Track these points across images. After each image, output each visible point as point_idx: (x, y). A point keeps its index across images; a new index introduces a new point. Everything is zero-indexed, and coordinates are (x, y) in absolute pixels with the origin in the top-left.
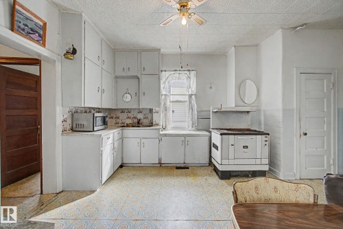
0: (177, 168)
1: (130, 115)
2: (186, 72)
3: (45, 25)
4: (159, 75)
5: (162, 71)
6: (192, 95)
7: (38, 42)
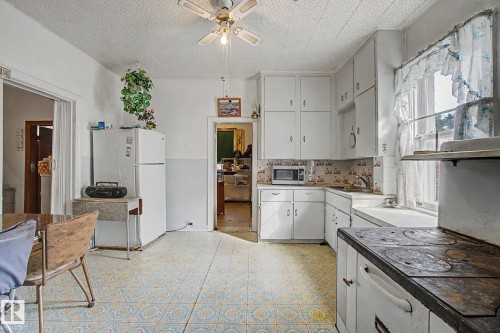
3: (240, 99)
4: (375, 87)
5: (395, 71)
6: (469, 105)
7: (236, 115)
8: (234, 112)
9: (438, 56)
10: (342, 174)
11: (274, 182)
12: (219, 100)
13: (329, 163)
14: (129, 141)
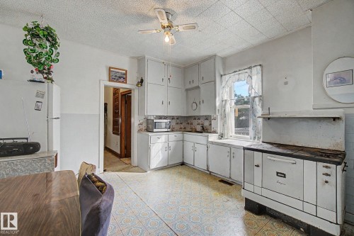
0: (222, 181)
1: (199, 121)
2: (246, 71)
3: (126, 71)
4: (215, 81)
5: (221, 76)
6: (255, 97)
7: (123, 82)
8: (122, 80)
9: (244, 75)
10: (184, 124)
11: (155, 130)
12: (110, 68)
13: (178, 118)
14: (38, 95)
